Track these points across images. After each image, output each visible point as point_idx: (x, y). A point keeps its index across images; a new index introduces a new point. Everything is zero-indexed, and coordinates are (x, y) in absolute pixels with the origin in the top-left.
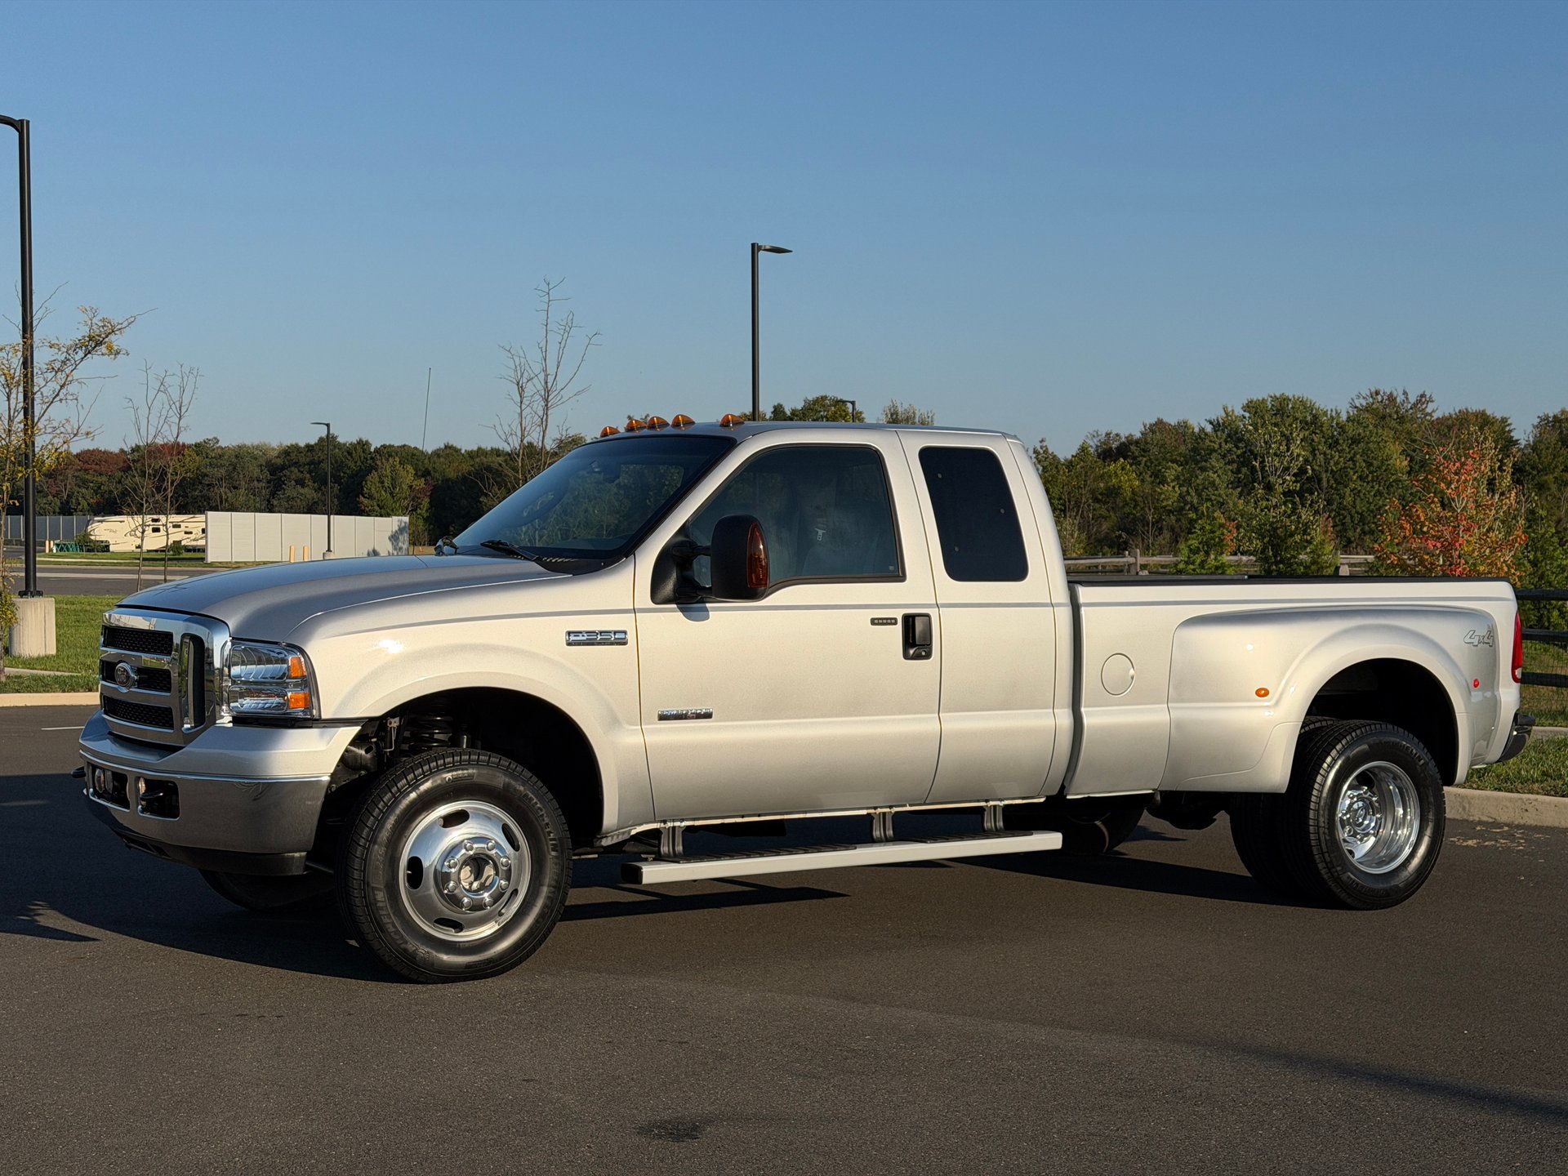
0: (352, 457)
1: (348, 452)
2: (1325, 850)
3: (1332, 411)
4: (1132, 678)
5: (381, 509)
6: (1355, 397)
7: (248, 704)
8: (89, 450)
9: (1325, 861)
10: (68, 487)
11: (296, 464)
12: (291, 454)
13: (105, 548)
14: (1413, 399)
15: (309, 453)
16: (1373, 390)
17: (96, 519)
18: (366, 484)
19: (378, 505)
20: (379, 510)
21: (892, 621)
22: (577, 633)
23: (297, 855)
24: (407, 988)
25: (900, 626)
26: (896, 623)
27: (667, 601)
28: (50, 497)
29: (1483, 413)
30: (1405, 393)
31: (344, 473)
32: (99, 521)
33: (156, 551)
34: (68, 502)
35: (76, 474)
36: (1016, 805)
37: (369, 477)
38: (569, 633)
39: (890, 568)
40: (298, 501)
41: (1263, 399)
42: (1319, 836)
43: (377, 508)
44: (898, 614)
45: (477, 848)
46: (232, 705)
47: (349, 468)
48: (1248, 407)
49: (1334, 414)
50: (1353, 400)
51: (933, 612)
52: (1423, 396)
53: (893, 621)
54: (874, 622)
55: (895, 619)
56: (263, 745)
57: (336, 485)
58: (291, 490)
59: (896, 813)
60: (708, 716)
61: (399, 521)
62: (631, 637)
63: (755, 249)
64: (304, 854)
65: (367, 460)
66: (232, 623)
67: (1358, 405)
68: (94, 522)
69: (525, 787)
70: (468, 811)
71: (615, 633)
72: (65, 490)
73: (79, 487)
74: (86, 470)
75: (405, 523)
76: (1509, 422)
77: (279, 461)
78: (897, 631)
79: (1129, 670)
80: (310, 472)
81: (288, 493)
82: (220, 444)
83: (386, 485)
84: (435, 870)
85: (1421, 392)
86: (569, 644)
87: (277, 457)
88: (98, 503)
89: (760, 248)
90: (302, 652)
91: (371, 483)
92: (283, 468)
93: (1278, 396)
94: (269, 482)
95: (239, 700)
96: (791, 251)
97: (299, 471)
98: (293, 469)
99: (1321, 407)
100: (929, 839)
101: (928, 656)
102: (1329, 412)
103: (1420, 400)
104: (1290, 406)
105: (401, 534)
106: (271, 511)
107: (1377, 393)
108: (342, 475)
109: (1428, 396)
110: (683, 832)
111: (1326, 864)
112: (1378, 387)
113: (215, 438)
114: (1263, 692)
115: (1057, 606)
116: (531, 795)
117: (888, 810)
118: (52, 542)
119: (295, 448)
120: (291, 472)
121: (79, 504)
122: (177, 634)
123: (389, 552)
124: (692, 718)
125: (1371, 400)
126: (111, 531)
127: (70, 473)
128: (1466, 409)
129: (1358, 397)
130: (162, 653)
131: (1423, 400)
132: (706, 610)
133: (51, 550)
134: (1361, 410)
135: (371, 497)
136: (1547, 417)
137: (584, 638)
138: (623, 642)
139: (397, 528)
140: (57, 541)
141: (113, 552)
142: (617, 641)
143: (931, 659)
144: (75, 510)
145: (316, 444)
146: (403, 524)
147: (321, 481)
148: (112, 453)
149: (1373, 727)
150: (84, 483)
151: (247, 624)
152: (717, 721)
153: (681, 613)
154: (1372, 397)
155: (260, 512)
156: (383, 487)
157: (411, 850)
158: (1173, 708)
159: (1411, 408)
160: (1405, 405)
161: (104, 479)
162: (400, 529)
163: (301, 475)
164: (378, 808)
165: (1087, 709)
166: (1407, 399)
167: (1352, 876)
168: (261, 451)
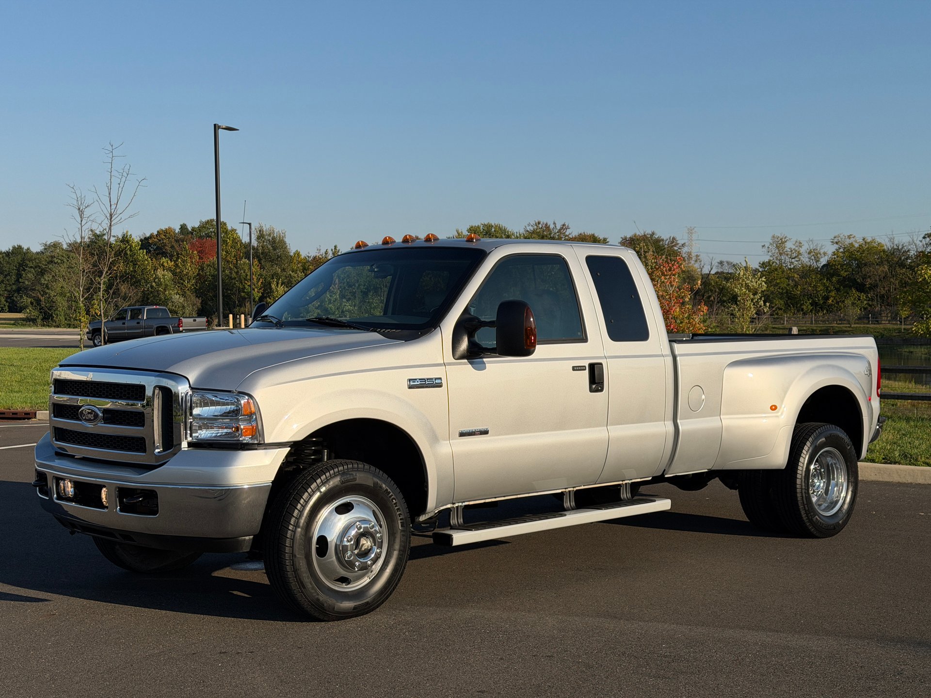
2: (805, 503)
3: (517, 233)
4: (703, 400)
6: (527, 225)
7: (204, 434)
9: (805, 510)
14: (558, 227)
16: (537, 221)
22: (414, 380)
23: (247, 538)
24: (318, 626)
25: (587, 371)
26: (585, 370)
27: (462, 357)
29: (593, 235)
30: (554, 223)
36: (637, 482)
38: (410, 380)
39: (578, 334)
41: (478, 226)
42: (802, 494)
44: (586, 363)
45: (364, 527)
46: (194, 435)
48: (471, 230)
49: (518, 235)
50: (526, 227)
51: (604, 362)
52: (564, 225)
53: (584, 368)
54: (574, 368)
55: (585, 366)
56: (227, 463)
59: (576, 491)
60: (486, 432)
62: (444, 382)
63: (216, 127)
64: (252, 537)
66: (192, 376)
67: (529, 230)
69: (386, 485)
70: (352, 502)
71: (436, 379)
76: (608, 240)
78: (586, 374)
79: (702, 396)
84: (336, 544)
85: (563, 223)
86: (410, 387)
89: (219, 127)
90: (250, 396)
93: (486, 224)
95: (199, 431)
96: (238, 130)
99: (510, 230)
100: (604, 507)
101: (602, 390)
102: (515, 234)
103: (563, 228)
104: (493, 230)
107: (539, 223)
109: (567, 225)
110: (463, 509)
111: (805, 511)
112: (540, 220)
114: (774, 407)
115: (666, 357)
116: (389, 490)
117: (572, 489)
122: (149, 386)
124: (477, 434)
125: (536, 227)
128: (584, 233)
129: (529, 225)
130: (136, 399)
131: (564, 227)
132: (484, 363)
134: (530, 233)
136: (626, 238)
137: (418, 383)
138: (440, 386)
142: (436, 385)
143: (603, 392)
149: (826, 426)
151: (203, 378)
152: (493, 436)
153: (470, 365)
154: (536, 225)
157: (318, 532)
158: (724, 419)
159: (558, 232)
160: (555, 230)
164: (300, 503)
165: (681, 421)
166: (556, 227)
167: (818, 518)
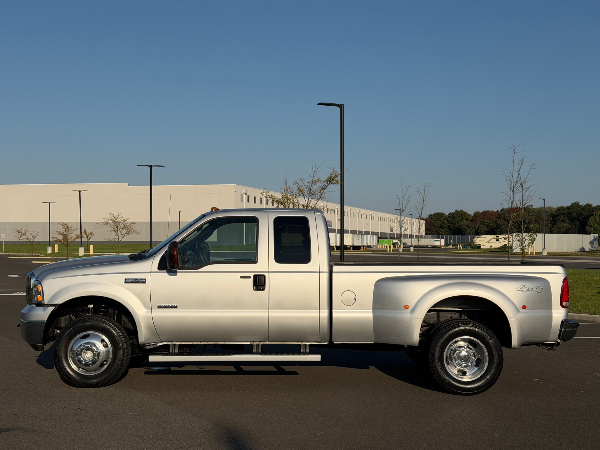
0: (584, 211)
1: (583, 209)
4: (355, 300)
5: (595, 231)
8: (485, 211)
10: (478, 225)
11: (562, 214)
12: (560, 210)
13: (479, 247)
15: (568, 210)
17: (476, 236)
18: (589, 221)
19: (594, 230)
20: (594, 232)
21: (249, 277)
22: (128, 279)
23: (40, 345)
25: (252, 278)
27: (164, 269)
28: (471, 229)
31: (581, 217)
32: (477, 237)
33: (498, 248)
34: (477, 230)
35: (481, 220)
36: (314, 344)
37: (590, 219)
38: (126, 279)
39: (252, 259)
40: (563, 228)
43: (593, 231)
44: (252, 275)
47: (583, 215)
51: (267, 275)
54: (241, 277)
57: (577, 222)
58: (559, 224)
59: (263, 344)
60: (176, 307)
61: (594, 236)
62: (148, 281)
65: (591, 211)
68: (476, 237)
69: (110, 328)
70: (90, 334)
71: (142, 279)
72: (477, 225)
73: (482, 224)
74: (484, 218)
75: (597, 237)
77: (556, 213)
78: (251, 280)
79: (354, 297)
80: (568, 217)
81: (558, 225)
82: (533, 207)
83: (597, 221)
86: (125, 283)
87: (555, 212)
88: (488, 230)
90: (41, 284)
91: (591, 221)
92: (557, 215)
94: (552, 221)
97: (564, 217)
98: (561, 216)
101: (264, 289)
105: (595, 241)
106: (552, 233)
108: (580, 218)
110: (178, 346)
113: (532, 205)
114: (407, 307)
115: (322, 273)
117: (259, 343)
118: (460, 245)
119: (562, 208)
120: (560, 217)
121: (481, 231)
123: (589, 249)
124: (170, 308)
126: (481, 241)
127: (478, 219)
132: (177, 272)
133: (460, 248)
135: (591, 226)
137: (131, 281)
138: (145, 283)
139: (593, 239)
140: (463, 245)
141: (482, 249)
142: (142, 282)
143: (265, 291)
144: (480, 233)
145: (570, 206)
146: (596, 237)
147: (572, 220)
148: (493, 212)
150: (483, 223)
152: (179, 309)
153: (167, 273)
155: (548, 233)
156: (596, 222)
161: (490, 221)
162: (594, 239)
163: (564, 218)
165: (335, 310)
168: (549, 209)
